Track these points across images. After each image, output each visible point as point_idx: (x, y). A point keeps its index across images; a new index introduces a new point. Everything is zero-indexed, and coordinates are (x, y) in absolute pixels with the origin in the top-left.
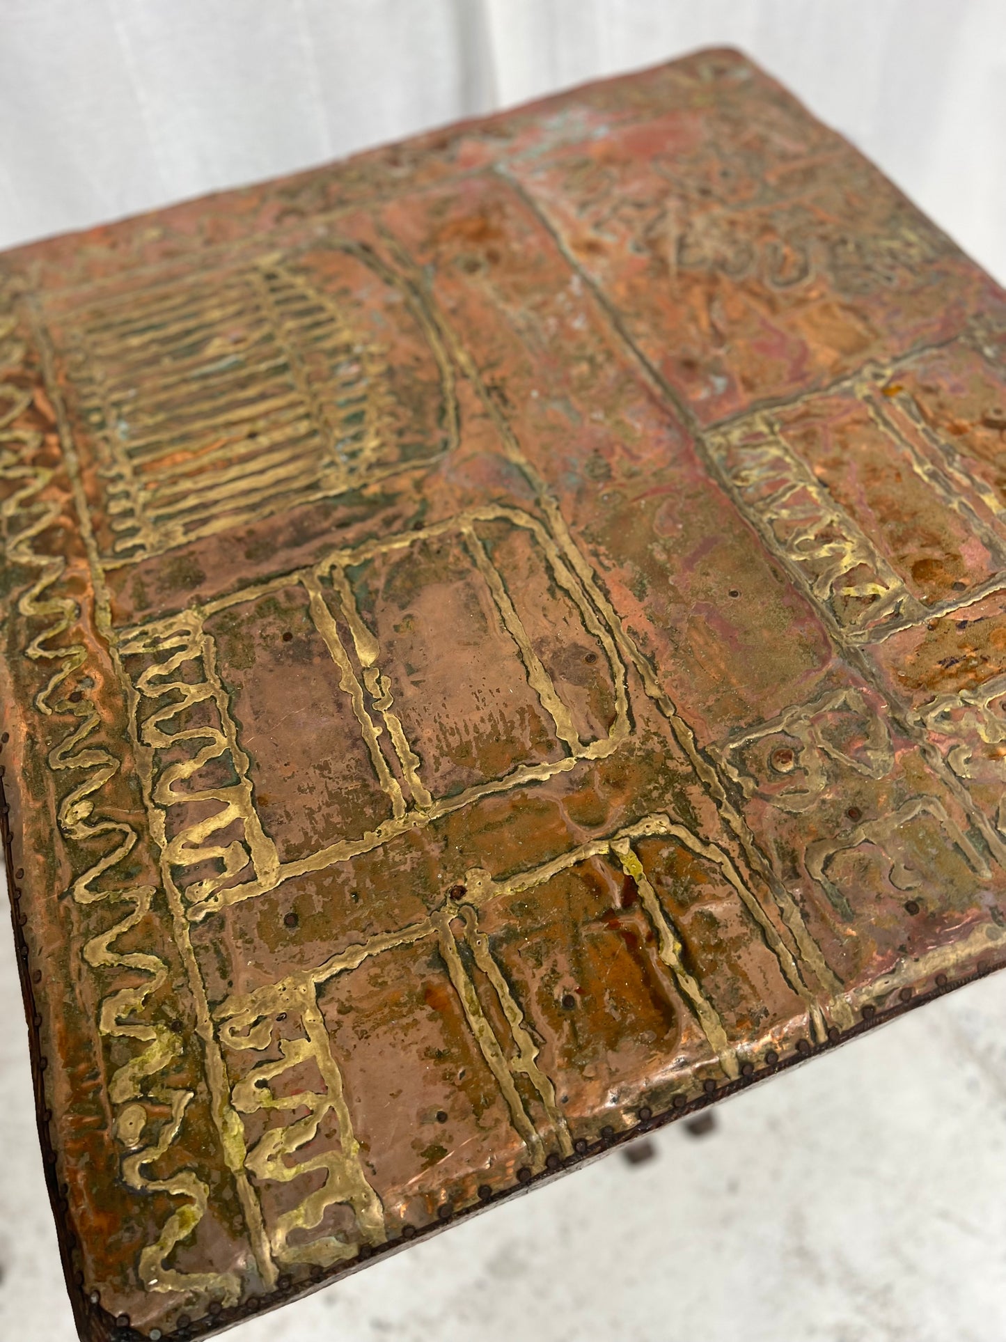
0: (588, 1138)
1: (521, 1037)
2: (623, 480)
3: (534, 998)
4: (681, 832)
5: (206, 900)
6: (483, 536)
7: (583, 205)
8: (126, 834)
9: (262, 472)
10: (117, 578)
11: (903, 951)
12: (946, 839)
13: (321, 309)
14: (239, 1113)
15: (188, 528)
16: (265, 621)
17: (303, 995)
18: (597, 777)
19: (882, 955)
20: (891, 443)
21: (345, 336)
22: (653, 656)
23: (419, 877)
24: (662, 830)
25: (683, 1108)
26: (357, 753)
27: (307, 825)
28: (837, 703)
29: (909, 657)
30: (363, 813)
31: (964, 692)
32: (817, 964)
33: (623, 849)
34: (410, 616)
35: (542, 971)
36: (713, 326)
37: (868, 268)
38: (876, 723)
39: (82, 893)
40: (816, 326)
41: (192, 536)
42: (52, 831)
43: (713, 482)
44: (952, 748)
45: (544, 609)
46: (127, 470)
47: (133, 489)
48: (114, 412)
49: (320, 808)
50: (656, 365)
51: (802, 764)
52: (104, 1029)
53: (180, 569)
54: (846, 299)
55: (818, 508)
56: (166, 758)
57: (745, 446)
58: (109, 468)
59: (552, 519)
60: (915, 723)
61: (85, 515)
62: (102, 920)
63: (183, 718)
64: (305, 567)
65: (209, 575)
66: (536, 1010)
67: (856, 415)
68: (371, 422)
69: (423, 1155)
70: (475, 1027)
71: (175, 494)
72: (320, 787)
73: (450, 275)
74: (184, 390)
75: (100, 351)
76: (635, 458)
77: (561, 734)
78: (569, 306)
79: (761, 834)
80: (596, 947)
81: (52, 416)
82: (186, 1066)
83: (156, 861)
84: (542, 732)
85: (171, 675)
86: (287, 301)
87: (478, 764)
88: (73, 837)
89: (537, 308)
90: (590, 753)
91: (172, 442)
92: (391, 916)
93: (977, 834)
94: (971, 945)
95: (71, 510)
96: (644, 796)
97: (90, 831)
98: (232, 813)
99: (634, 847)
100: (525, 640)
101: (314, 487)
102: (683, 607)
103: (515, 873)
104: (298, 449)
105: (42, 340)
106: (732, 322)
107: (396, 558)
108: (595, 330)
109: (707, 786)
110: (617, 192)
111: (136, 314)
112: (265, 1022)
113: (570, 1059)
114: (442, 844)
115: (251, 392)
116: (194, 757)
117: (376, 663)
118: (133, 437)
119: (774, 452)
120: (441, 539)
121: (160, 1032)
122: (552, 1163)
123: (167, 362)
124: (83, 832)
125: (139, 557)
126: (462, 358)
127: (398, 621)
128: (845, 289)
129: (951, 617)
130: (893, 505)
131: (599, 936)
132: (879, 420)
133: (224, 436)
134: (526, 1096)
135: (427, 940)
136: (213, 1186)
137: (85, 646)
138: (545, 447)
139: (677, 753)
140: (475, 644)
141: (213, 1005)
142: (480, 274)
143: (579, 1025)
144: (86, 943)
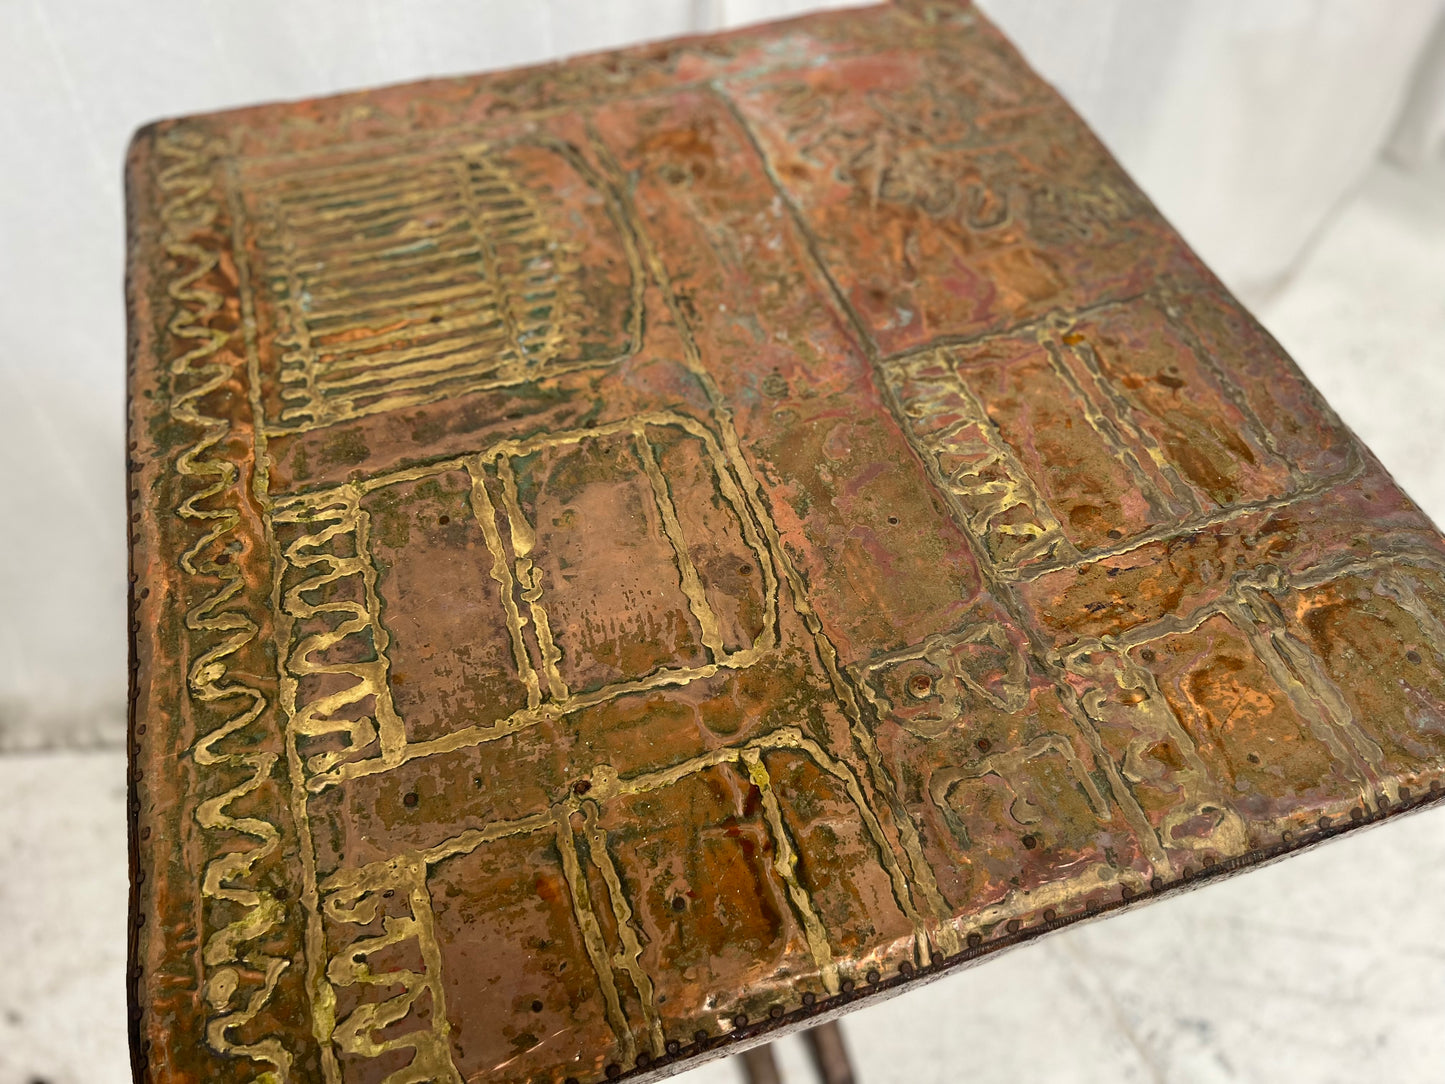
0: (681, 1040)
1: (627, 934)
2: (799, 400)
3: (645, 898)
4: (811, 747)
5: (328, 772)
6: (654, 440)
7: (794, 130)
8: (255, 700)
9: (441, 356)
10: (280, 447)
11: (1015, 883)
12: (1070, 778)
13: (521, 203)
14: (333, 985)
15: (358, 404)
16: (424, 503)
17: (413, 875)
18: (736, 686)
19: (994, 885)
20: (1066, 389)
21: (542, 232)
22: (807, 574)
23: (545, 769)
24: (793, 744)
25: (780, 1019)
26: (499, 642)
27: (439, 708)
28: (981, 636)
29: (1057, 598)
30: (497, 700)
31: (1106, 638)
32: (928, 888)
33: (753, 758)
34: (571, 512)
35: (657, 871)
36: (906, 259)
37: (1065, 219)
38: (1016, 659)
39: (202, 754)
40: (1007, 270)
41: (361, 412)
42: (180, 689)
43: (886, 411)
44: (1088, 690)
45: (705, 517)
46: (304, 342)
47: (308, 361)
48: (299, 283)
49: (454, 692)
50: (845, 292)
51: (938, 691)
52: (207, 891)
53: (345, 443)
54: (1040, 247)
55: (986, 445)
56: (306, 629)
57: (922, 379)
58: (286, 338)
59: (724, 431)
60: (1055, 662)
61: (255, 381)
62: (219, 782)
63: (328, 590)
64: (470, 453)
65: (372, 452)
66: (645, 909)
67: (1035, 360)
68: (556, 319)
69: (513, 1042)
70: (582, 921)
71: (350, 369)
72: (457, 671)
73: (653, 183)
74: (374, 268)
75: (292, 221)
76: (813, 380)
77: (706, 640)
78: (767, 226)
79: (890, 756)
80: (713, 852)
81: (235, 281)
82: (286, 935)
83: (283, 729)
84: (688, 637)
85: (322, 546)
86: (488, 191)
87: (619, 663)
88: (201, 698)
89: (734, 225)
90: (732, 662)
91: (354, 318)
92: (512, 805)
93: (1101, 776)
94: (1082, 883)
95: (242, 375)
96: (780, 708)
97: (220, 694)
98: (366, 688)
99: (763, 757)
100: (683, 544)
101: (490, 376)
102: (842, 528)
103: (642, 773)
104: (479, 339)
105: (234, 203)
106: (925, 258)
107: (564, 453)
108: (789, 252)
109: (843, 704)
110: (829, 120)
111: (333, 189)
112: (371, 898)
113: (672, 959)
114: (573, 738)
115: (440, 277)
116: (334, 630)
117: (530, 555)
118: (315, 309)
119: (950, 388)
120: (611, 439)
121: (264, 899)
122: (643, 1062)
123: (359, 239)
124: (211, 694)
125: (305, 427)
126: (655, 265)
127: (557, 516)
128: (1040, 237)
129: (1104, 563)
130: (1061, 450)
131: (718, 842)
132: (1057, 367)
133: (407, 317)
134: (624, 993)
135: (545, 831)
136: (297, 1056)
137: (239, 510)
138: (726, 360)
139: (818, 670)
140: (633, 544)
141: (321, 876)
142: (684, 185)
143: (686, 927)
144: (201, 803)
